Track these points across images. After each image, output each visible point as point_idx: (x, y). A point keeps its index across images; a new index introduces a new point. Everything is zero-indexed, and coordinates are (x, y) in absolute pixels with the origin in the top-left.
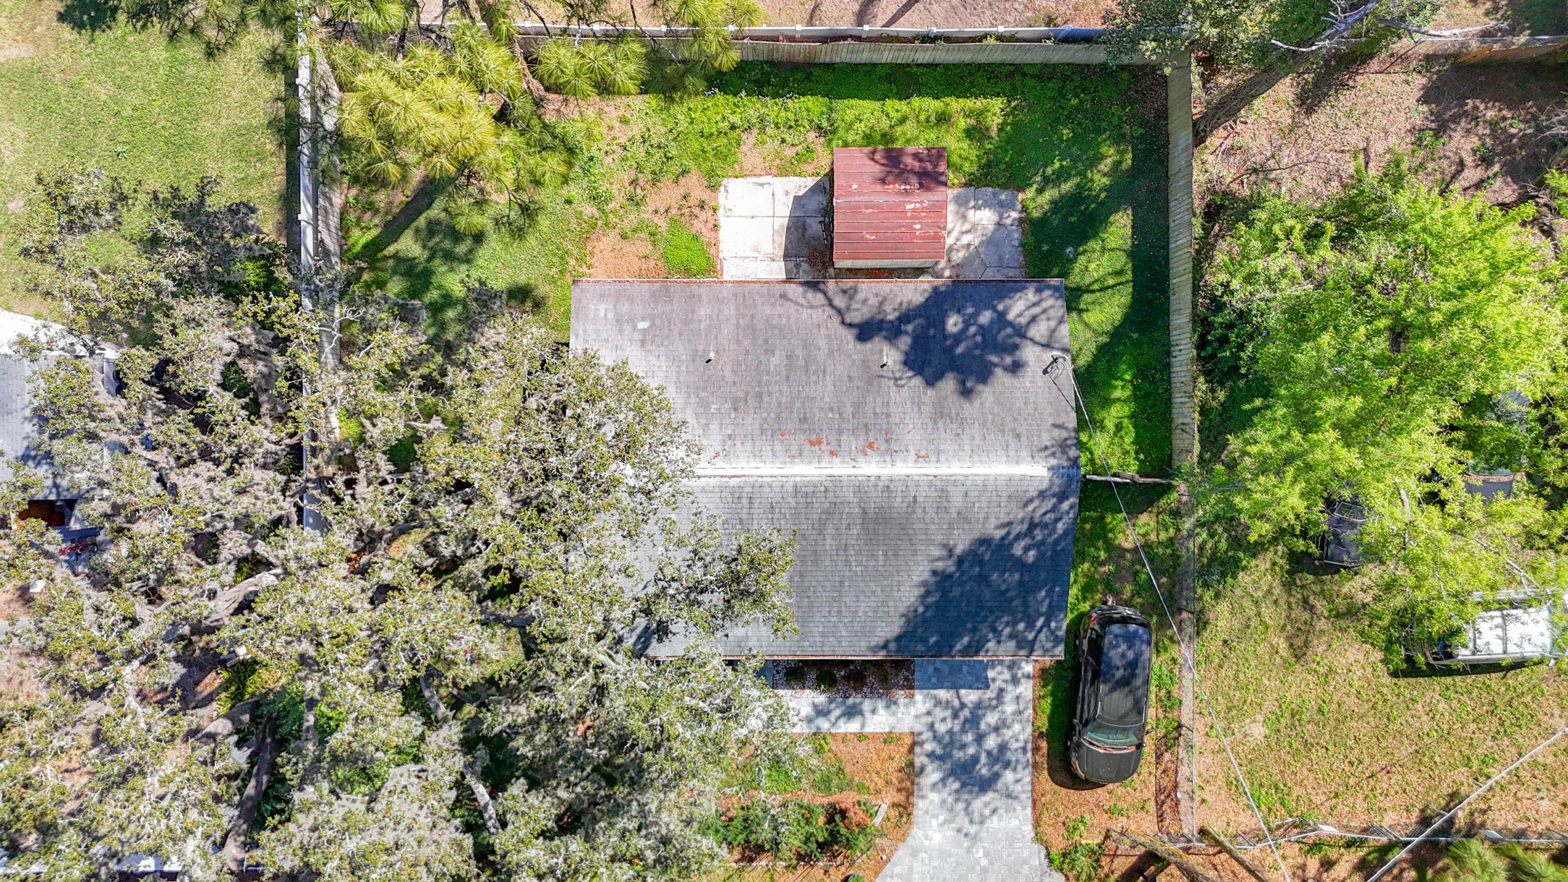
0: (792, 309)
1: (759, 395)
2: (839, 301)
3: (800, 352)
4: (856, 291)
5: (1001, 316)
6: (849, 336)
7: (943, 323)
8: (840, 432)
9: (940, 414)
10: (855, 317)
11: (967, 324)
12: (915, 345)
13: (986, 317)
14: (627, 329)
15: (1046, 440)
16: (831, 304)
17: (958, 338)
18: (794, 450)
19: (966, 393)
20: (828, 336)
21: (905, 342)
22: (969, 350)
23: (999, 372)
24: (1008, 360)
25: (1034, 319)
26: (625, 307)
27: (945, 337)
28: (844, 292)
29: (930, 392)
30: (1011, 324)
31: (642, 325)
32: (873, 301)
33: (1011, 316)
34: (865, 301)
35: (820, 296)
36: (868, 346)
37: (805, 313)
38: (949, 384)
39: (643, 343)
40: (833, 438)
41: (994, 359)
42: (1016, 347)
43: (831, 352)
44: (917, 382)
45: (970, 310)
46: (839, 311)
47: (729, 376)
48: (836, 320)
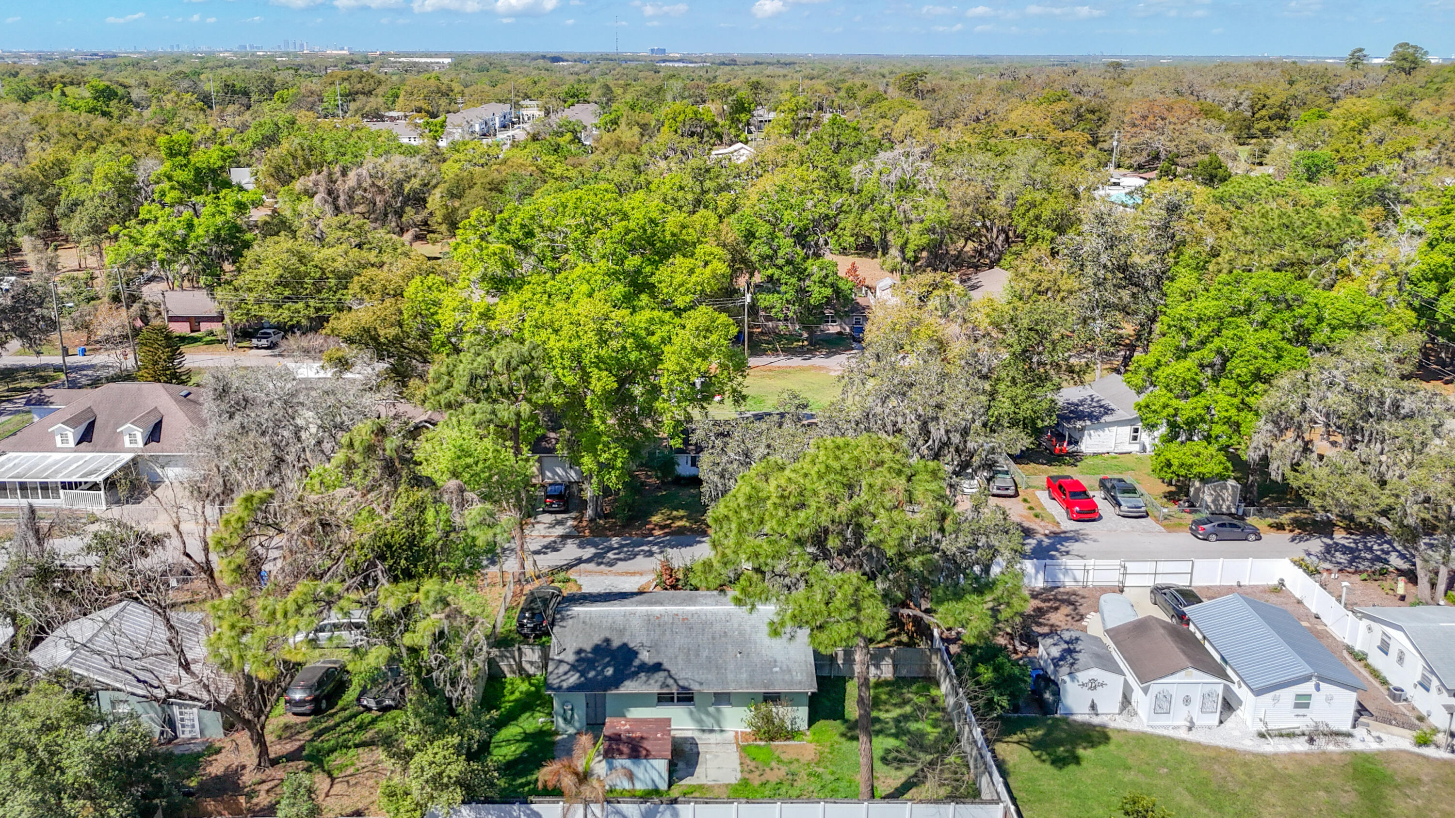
0: (697, 678)
1: (713, 638)
2: (670, 681)
3: (692, 657)
4: (661, 687)
5: (583, 674)
6: (666, 665)
7: (615, 671)
8: (672, 623)
9: (622, 632)
10: (662, 674)
11: (602, 671)
12: (632, 661)
13: (592, 674)
14: (785, 667)
15: (570, 621)
16: (675, 680)
17: (608, 665)
18: (696, 616)
19: (607, 641)
20: (677, 664)
21: (636, 663)
22: (603, 659)
23: (589, 649)
24: (583, 655)
25: (566, 673)
26: (787, 677)
27: (614, 666)
28: (668, 686)
29: (625, 641)
30: (578, 671)
31: (777, 669)
32: (652, 681)
33: (578, 675)
34: (656, 681)
35: (681, 683)
36: (656, 661)
37: (689, 675)
38: (616, 643)
39: (775, 661)
40: (676, 621)
41: (590, 655)
42: (577, 661)
43: (676, 657)
44: (631, 645)
45: (599, 677)
46: (671, 676)
47: (730, 647)
48: (673, 672)
